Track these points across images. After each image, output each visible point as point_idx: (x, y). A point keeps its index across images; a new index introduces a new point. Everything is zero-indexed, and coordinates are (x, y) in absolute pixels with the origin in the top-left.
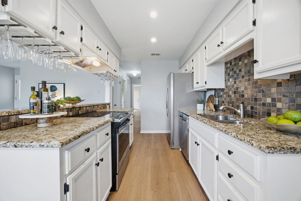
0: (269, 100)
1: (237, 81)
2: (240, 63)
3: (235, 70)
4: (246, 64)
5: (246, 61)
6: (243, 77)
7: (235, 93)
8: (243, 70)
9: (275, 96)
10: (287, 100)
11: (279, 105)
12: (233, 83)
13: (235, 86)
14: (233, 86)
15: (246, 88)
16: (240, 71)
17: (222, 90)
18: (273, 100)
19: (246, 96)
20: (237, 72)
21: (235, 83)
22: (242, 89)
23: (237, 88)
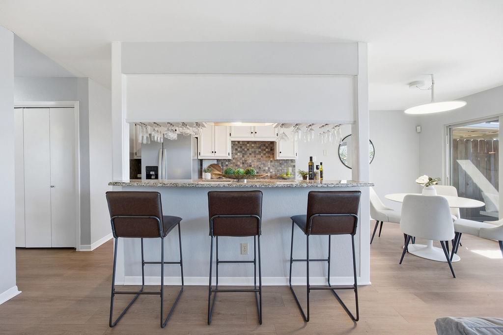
0: (267, 168)
1: (246, 156)
2: (248, 145)
3: (243, 147)
4: (253, 147)
5: (253, 145)
6: (250, 154)
7: (243, 163)
8: (250, 150)
9: (269, 166)
10: (274, 168)
11: (271, 170)
12: (241, 156)
13: (243, 159)
14: (241, 159)
15: (253, 161)
16: (248, 149)
17: (229, 160)
18: (269, 168)
19: (253, 166)
20: (246, 150)
21: (243, 157)
22: (250, 161)
23: (246, 161)
